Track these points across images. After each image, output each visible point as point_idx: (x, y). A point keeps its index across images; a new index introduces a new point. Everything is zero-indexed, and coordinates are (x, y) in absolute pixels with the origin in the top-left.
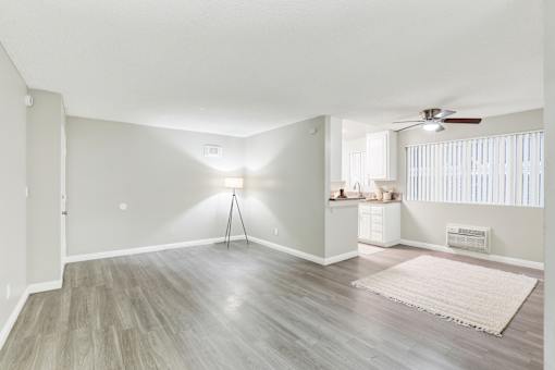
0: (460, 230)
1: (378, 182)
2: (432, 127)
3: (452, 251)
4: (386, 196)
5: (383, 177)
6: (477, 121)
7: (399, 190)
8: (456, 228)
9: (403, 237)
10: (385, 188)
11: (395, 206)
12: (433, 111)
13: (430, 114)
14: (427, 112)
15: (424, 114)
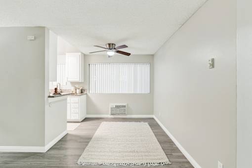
0: (116, 106)
1: (73, 83)
2: (112, 53)
3: (112, 116)
4: (78, 91)
5: (77, 80)
6: (128, 54)
7: (86, 87)
8: (114, 105)
9: (87, 114)
10: (77, 86)
11: (84, 97)
12: (113, 44)
13: (111, 46)
14: (109, 44)
15: (108, 46)
